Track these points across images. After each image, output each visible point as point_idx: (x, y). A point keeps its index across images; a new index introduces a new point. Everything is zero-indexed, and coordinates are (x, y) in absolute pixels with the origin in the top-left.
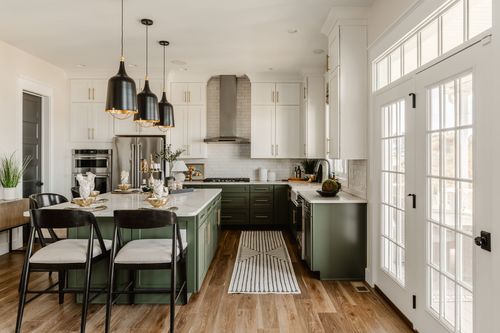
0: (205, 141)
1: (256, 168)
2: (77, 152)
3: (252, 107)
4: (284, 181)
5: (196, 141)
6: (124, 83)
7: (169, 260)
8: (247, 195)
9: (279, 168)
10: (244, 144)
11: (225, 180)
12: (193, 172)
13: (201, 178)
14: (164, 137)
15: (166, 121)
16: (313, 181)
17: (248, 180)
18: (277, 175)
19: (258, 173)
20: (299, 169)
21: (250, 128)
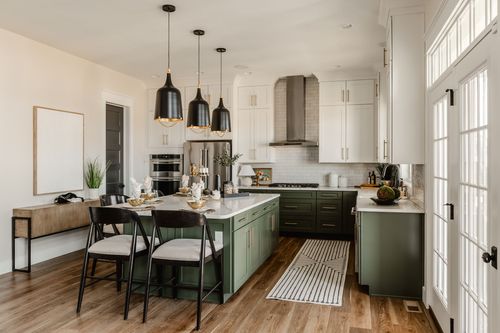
0: (271, 145)
1: (326, 172)
2: (154, 157)
3: (320, 108)
4: (356, 187)
5: (262, 145)
6: (170, 93)
7: (198, 258)
8: (313, 202)
9: (352, 173)
10: (313, 148)
11: (291, 185)
12: (261, 177)
13: (269, 183)
14: (230, 141)
15: (223, 126)
17: (316, 186)
18: (349, 180)
19: (327, 178)
20: (373, 174)
21: (318, 130)
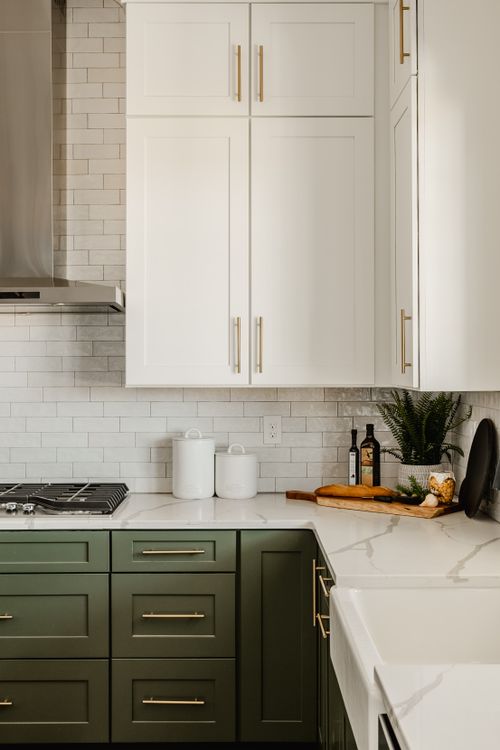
1: (158, 430)
4: (292, 498)
8: (97, 586)
16: (446, 508)
19: (166, 456)
20: (371, 440)
21: (122, 236)
